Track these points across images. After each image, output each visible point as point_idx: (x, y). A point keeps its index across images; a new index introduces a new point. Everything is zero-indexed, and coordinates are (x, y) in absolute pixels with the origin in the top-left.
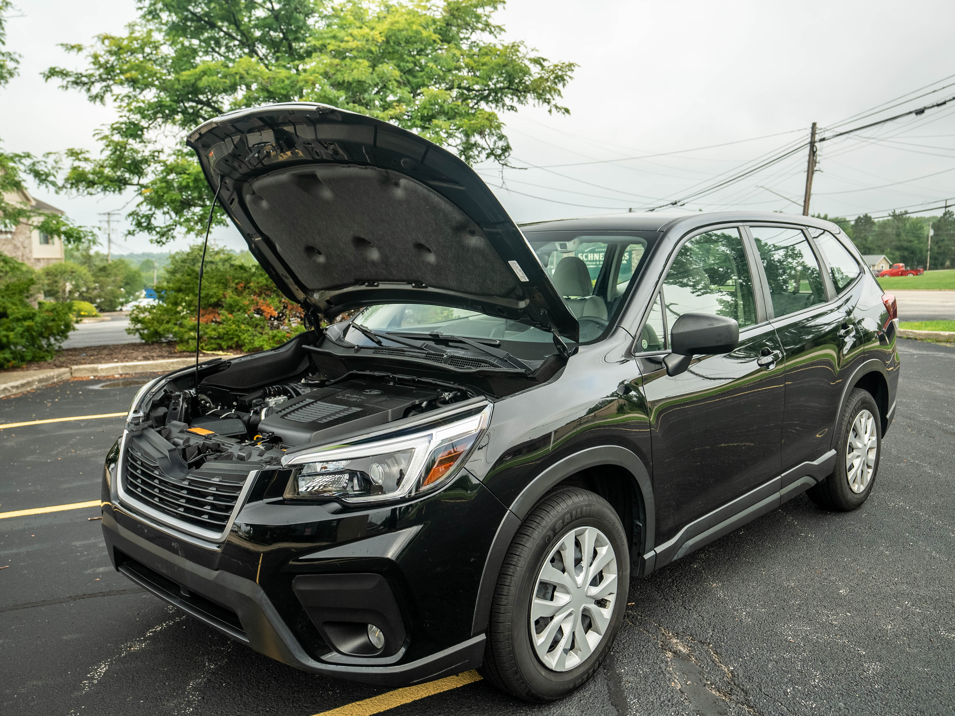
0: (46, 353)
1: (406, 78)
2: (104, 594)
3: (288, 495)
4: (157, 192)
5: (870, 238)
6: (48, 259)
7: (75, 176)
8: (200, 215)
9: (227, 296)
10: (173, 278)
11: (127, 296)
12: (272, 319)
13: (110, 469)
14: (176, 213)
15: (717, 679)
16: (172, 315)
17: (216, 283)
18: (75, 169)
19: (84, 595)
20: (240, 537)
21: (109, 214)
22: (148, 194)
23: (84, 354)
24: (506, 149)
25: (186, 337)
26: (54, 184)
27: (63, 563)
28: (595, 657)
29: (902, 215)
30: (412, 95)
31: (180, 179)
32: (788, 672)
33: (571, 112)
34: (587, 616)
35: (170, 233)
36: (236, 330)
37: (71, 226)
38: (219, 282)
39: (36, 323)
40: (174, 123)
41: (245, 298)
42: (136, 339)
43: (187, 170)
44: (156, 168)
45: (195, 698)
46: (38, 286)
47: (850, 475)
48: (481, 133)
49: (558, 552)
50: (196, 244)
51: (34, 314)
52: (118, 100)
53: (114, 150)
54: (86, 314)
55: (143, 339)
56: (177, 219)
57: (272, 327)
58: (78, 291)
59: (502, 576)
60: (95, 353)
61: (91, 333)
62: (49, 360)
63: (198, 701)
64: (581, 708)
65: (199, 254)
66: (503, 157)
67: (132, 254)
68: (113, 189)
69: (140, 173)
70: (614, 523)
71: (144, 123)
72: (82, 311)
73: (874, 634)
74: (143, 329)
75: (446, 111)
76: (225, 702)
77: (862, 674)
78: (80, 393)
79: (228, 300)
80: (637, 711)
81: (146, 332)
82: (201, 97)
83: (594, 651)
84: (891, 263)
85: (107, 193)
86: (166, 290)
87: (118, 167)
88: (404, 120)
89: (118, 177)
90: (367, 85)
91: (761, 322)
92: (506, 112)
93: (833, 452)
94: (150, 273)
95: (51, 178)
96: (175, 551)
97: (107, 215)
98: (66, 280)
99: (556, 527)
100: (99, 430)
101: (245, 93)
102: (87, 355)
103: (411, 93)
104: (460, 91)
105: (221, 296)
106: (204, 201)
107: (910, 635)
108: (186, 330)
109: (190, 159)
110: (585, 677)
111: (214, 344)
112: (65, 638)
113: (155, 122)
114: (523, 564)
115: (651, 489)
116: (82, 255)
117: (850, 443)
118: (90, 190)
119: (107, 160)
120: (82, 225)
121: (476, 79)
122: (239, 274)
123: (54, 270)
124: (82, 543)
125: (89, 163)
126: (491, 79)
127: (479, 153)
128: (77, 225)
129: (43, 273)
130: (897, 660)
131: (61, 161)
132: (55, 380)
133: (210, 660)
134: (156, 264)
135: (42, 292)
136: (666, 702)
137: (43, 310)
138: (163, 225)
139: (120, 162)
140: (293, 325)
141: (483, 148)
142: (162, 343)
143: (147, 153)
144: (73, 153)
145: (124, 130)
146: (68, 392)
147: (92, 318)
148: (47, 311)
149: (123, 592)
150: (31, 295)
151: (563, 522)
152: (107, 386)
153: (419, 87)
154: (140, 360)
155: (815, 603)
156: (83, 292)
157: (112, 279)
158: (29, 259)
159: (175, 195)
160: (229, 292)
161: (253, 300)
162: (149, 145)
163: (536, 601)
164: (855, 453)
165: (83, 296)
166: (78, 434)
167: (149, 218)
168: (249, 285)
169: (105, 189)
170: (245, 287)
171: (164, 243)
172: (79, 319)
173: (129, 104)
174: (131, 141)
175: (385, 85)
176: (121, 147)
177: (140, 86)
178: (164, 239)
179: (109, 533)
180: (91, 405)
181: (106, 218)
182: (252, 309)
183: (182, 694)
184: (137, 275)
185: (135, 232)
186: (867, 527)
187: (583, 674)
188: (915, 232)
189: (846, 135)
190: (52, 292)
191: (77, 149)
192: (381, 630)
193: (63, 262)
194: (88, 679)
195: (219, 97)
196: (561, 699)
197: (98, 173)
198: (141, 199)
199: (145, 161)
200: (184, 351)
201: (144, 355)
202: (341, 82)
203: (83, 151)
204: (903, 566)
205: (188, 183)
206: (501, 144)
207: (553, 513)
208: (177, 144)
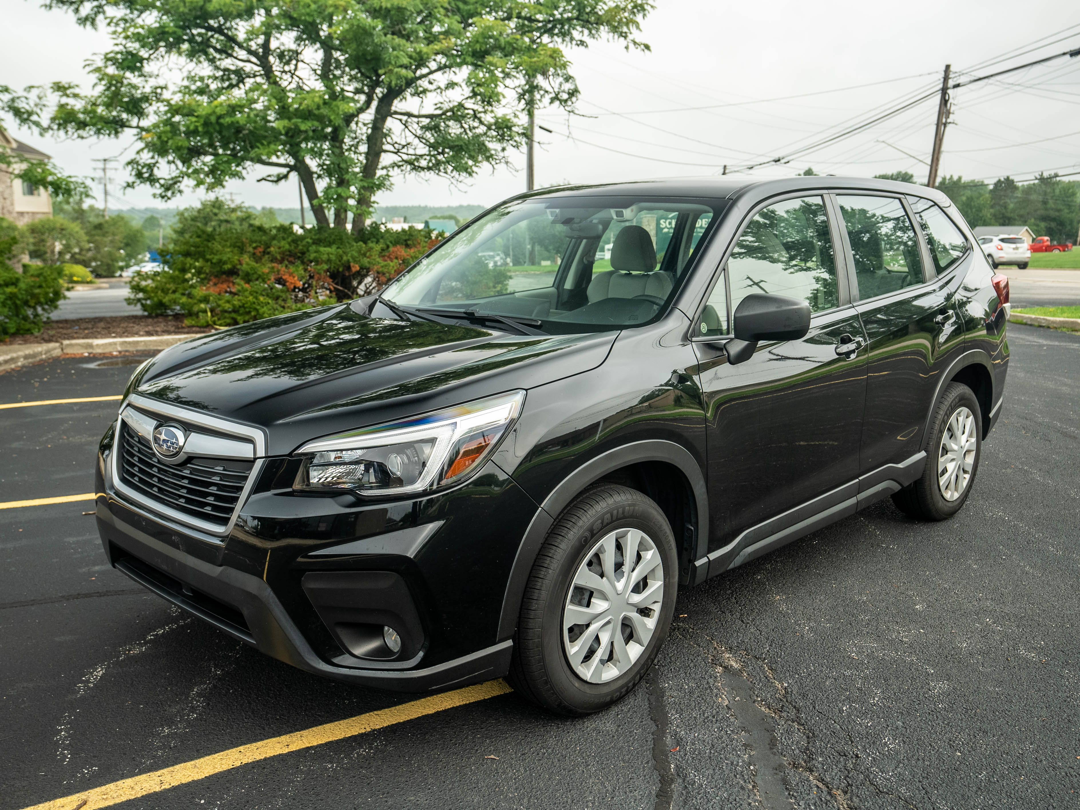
0: (33, 325)
1: (456, 4)
2: (100, 595)
3: (297, 486)
4: (159, 138)
5: (1011, 206)
6: (33, 213)
7: (63, 116)
8: (212, 165)
9: (244, 262)
10: (181, 239)
11: (127, 259)
12: (297, 290)
13: (104, 456)
14: (184, 163)
15: (769, 696)
16: (179, 284)
17: (230, 246)
18: (62, 106)
19: (79, 594)
20: (247, 532)
21: (105, 160)
22: (150, 139)
23: (77, 327)
24: (573, 93)
25: (196, 309)
26: (37, 124)
27: (55, 560)
28: (636, 669)
29: (1050, 178)
30: (463, 25)
31: (188, 122)
32: (846, 690)
33: (651, 48)
34: (628, 626)
35: (176, 186)
36: (254, 303)
37: (59, 175)
38: (234, 246)
39: (20, 290)
40: (180, 54)
41: (264, 264)
42: (137, 310)
43: (195, 111)
44: (158, 108)
45: (200, 704)
46: (22, 245)
47: (943, 481)
48: (544, 74)
49: (597, 555)
50: (208, 199)
51: (18, 280)
52: (112, 24)
53: (108, 85)
54: (80, 279)
55: (145, 310)
56: (185, 169)
57: (297, 300)
58: (70, 252)
59: (533, 579)
60: (90, 326)
61: (86, 302)
62: (36, 334)
63: (202, 707)
64: (618, 723)
65: (211, 211)
66: (569, 103)
67: (133, 209)
68: (108, 132)
69: (140, 114)
70: (661, 525)
71: (144, 53)
72: (74, 275)
73: (946, 652)
74: (146, 299)
75: (503, 45)
76: (231, 709)
77: (927, 693)
78: (73, 372)
79: (245, 267)
80: (677, 726)
81: (148, 302)
82: (211, 22)
83: (635, 663)
84: (1034, 236)
85: (101, 136)
86: (172, 253)
87: (114, 105)
88: (453, 55)
89: (114, 117)
90: (409, 13)
91: (843, 305)
92: (575, 47)
93: (923, 454)
94: (155, 232)
95: (34, 118)
96: (175, 546)
97: (103, 162)
98: (55, 239)
99: (594, 528)
100: (95, 414)
101: (263, 19)
102: (80, 329)
103: (461, 23)
104: (520, 21)
105: (236, 262)
106: (215, 148)
107: (985, 654)
108: (195, 301)
109: (199, 98)
110: (624, 690)
111: (228, 318)
112: (57, 639)
113: (157, 52)
114: (556, 566)
115: (704, 490)
116: (74, 209)
117: (944, 444)
118: (81, 132)
119: (100, 97)
120: (72, 174)
121: (539, 7)
122: (258, 236)
123: (40, 227)
124: (75, 539)
125: (80, 100)
126: (556, 8)
127: (541, 97)
128: (66, 174)
129: (27, 230)
130: (967, 679)
131: (46, 96)
132: (44, 356)
133: (216, 666)
134: (163, 222)
135: (27, 252)
136: (710, 718)
137: (28, 274)
138: (168, 177)
139: (115, 101)
140: (321, 298)
141: (547, 92)
142: (168, 316)
143: (148, 90)
144: (60, 88)
145: (120, 61)
146: (59, 371)
147: (86, 285)
148: (32, 276)
149: (122, 592)
150: (14, 256)
151: (602, 523)
152: (104, 364)
153: (472, 16)
154: (142, 336)
155: (887, 619)
156: (75, 253)
157: (110, 238)
158: (10, 212)
159: (181, 140)
160: (246, 258)
161: (273, 268)
162: (150, 79)
163: (570, 607)
164: (950, 456)
165: (76, 259)
166: (71, 419)
167: (150, 167)
168: (269, 250)
169: (98, 132)
170: (264, 252)
171: (169, 198)
172: (70, 285)
173: (125, 30)
174: (128, 74)
175: (430, 13)
176: (117, 82)
177: (138, 7)
178: (169, 194)
179: (104, 526)
180: (85, 386)
181: (101, 165)
182: (272, 278)
183: (185, 699)
184: (139, 235)
185: (135, 184)
186: (957, 539)
187: (622, 687)
188: (1066, 199)
189: (986, 80)
190: (39, 253)
191: (64, 82)
192: (398, 634)
193: (51, 217)
194: (82, 682)
195: (233, 23)
196: (597, 713)
197: (90, 112)
198: (141, 145)
199: (145, 98)
200: (193, 326)
201: (147, 329)
202: (377, 8)
203: (72, 85)
204: (990, 581)
205: (197, 127)
206: (568, 86)
207: (591, 512)
208: (183, 79)
